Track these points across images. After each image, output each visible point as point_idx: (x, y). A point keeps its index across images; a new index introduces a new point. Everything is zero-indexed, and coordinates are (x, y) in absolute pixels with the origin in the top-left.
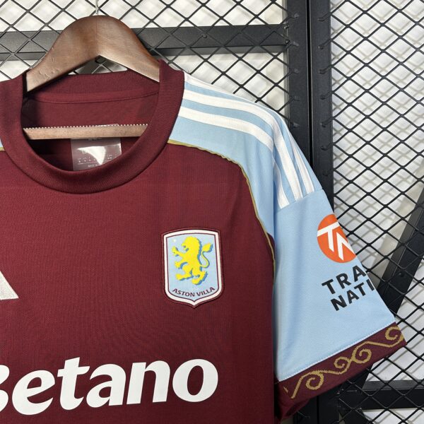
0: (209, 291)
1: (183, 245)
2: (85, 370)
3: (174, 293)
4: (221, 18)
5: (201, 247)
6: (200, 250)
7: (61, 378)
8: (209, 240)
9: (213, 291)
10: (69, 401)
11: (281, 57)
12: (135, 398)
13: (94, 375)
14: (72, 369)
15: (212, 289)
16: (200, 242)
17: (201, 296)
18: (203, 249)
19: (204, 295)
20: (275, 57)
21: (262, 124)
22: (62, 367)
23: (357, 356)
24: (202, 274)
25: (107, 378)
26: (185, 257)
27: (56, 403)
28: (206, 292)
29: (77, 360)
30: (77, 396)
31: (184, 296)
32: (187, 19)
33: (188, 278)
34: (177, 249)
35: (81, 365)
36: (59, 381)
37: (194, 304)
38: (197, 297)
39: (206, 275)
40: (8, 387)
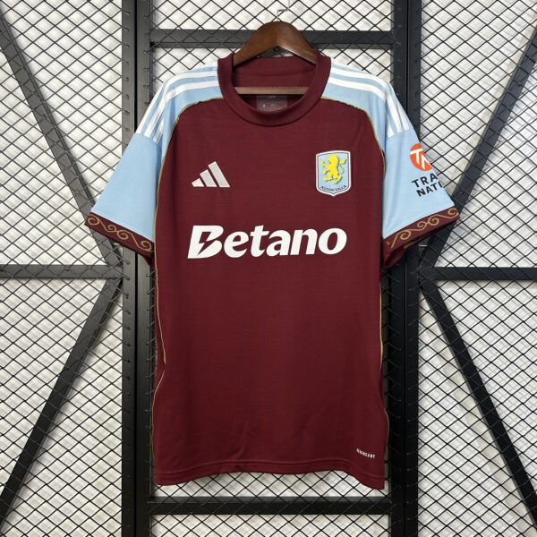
0: (343, 188)
1: (328, 160)
2: (266, 233)
3: (322, 189)
4: (353, 26)
5: (339, 161)
6: (339, 163)
7: (252, 237)
8: (344, 156)
9: (345, 188)
10: (256, 252)
11: (389, 51)
12: (295, 251)
13: (272, 236)
14: (259, 232)
15: (344, 186)
16: (339, 159)
17: (338, 191)
19: (340, 191)
20: (386, 51)
21: (380, 87)
22: (253, 231)
23: (431, 222)
24: (339, 178)
25: (279, 239)
26: (329, 167)
27: (249, 252)
28: (341, 188)
29: (262, 227)
30: (261, 249)
31: (328, 191)
32: (331, 26)
33: (330, 180)
34: (324, 163)
35: (264, 230)
36: (251, 239)
37: (334, 195)
38: (335, 191)
39: (342, 178)
40: (222, 239)
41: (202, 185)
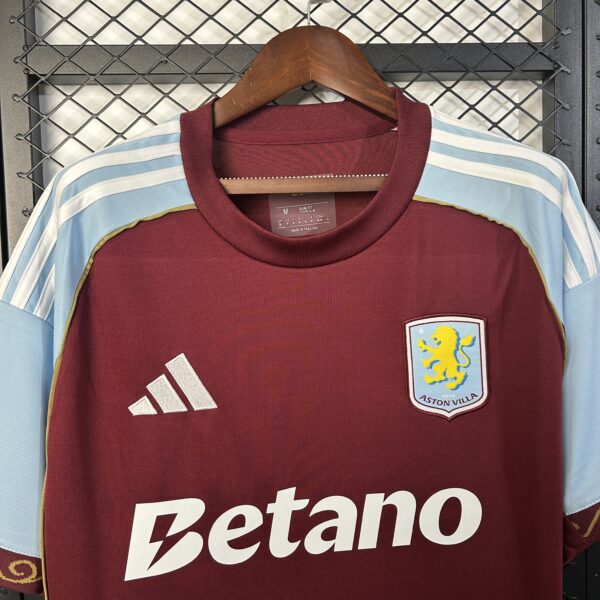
0: (470, 398)
1: (433, 337)
2: (303, 503)
3: (422, 401)
4: (471, 33)
5: (459, 339)
6: (458, 345)
7: (272, 515)
8: (472, 330)
9: (475, 399)
10: (281, 546)
12: (369, 541)
14: (286, 503)
15: (473, 395)
16: (457, 334)
17: (459, 405)
18: (462, 343)
19: (463, 404)
20: (539, 87)
22: (273, 500)
24: (460, 376)
25: (332, 515)
28: (465, 400)
29: (292, 491)
30: (291, 539)
31: (435, 405)
32: (425, 34)
33: (440, 382)
34: (425, 343)
35: (297, 497)
36: (268, 519)
37: (449, 415)
38: (452, 406)
39: (466, 377)
40: (203, 527)
41: (153, 411)
